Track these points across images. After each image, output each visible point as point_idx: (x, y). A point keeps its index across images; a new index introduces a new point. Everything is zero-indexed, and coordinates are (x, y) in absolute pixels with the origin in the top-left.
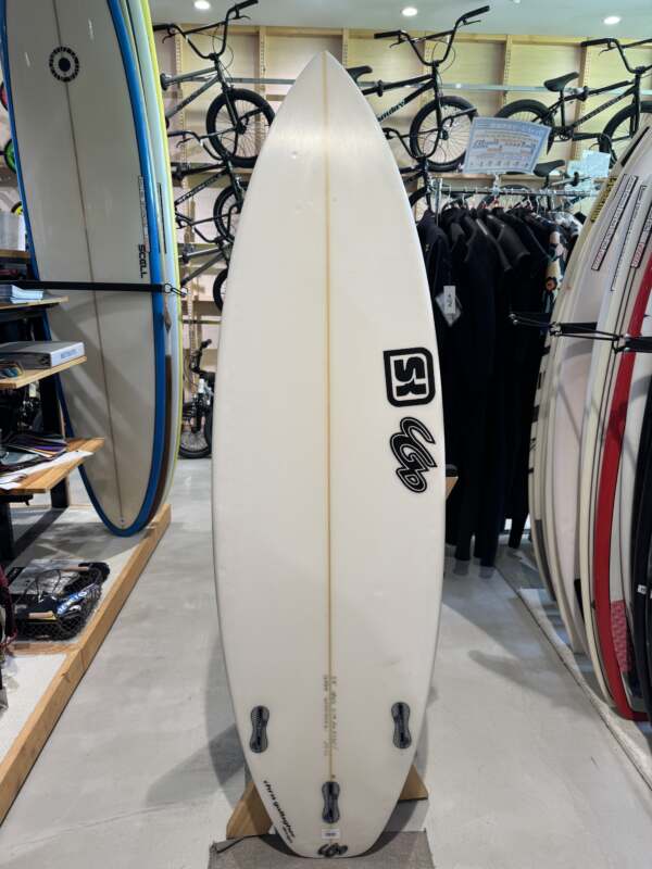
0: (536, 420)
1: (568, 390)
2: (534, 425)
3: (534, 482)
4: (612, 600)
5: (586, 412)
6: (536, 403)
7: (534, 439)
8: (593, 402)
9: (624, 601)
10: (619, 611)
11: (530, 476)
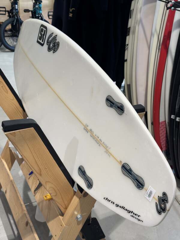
0: (129, 35)
1: (144, 21)
2: (127, 37)
3: (127, 66)
4: (160, 121)
5: (152, 35)
6: (129, 26)
7: (128, 45)
8: (156, 30)
9: (165, 121)
10: (163, 126)
11: (125, 63)
